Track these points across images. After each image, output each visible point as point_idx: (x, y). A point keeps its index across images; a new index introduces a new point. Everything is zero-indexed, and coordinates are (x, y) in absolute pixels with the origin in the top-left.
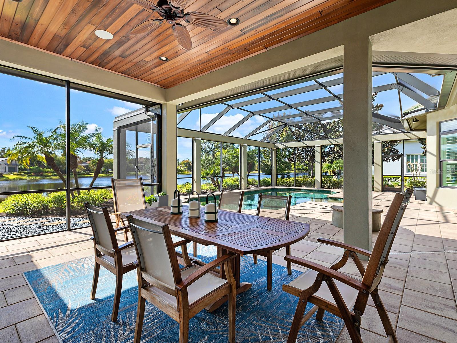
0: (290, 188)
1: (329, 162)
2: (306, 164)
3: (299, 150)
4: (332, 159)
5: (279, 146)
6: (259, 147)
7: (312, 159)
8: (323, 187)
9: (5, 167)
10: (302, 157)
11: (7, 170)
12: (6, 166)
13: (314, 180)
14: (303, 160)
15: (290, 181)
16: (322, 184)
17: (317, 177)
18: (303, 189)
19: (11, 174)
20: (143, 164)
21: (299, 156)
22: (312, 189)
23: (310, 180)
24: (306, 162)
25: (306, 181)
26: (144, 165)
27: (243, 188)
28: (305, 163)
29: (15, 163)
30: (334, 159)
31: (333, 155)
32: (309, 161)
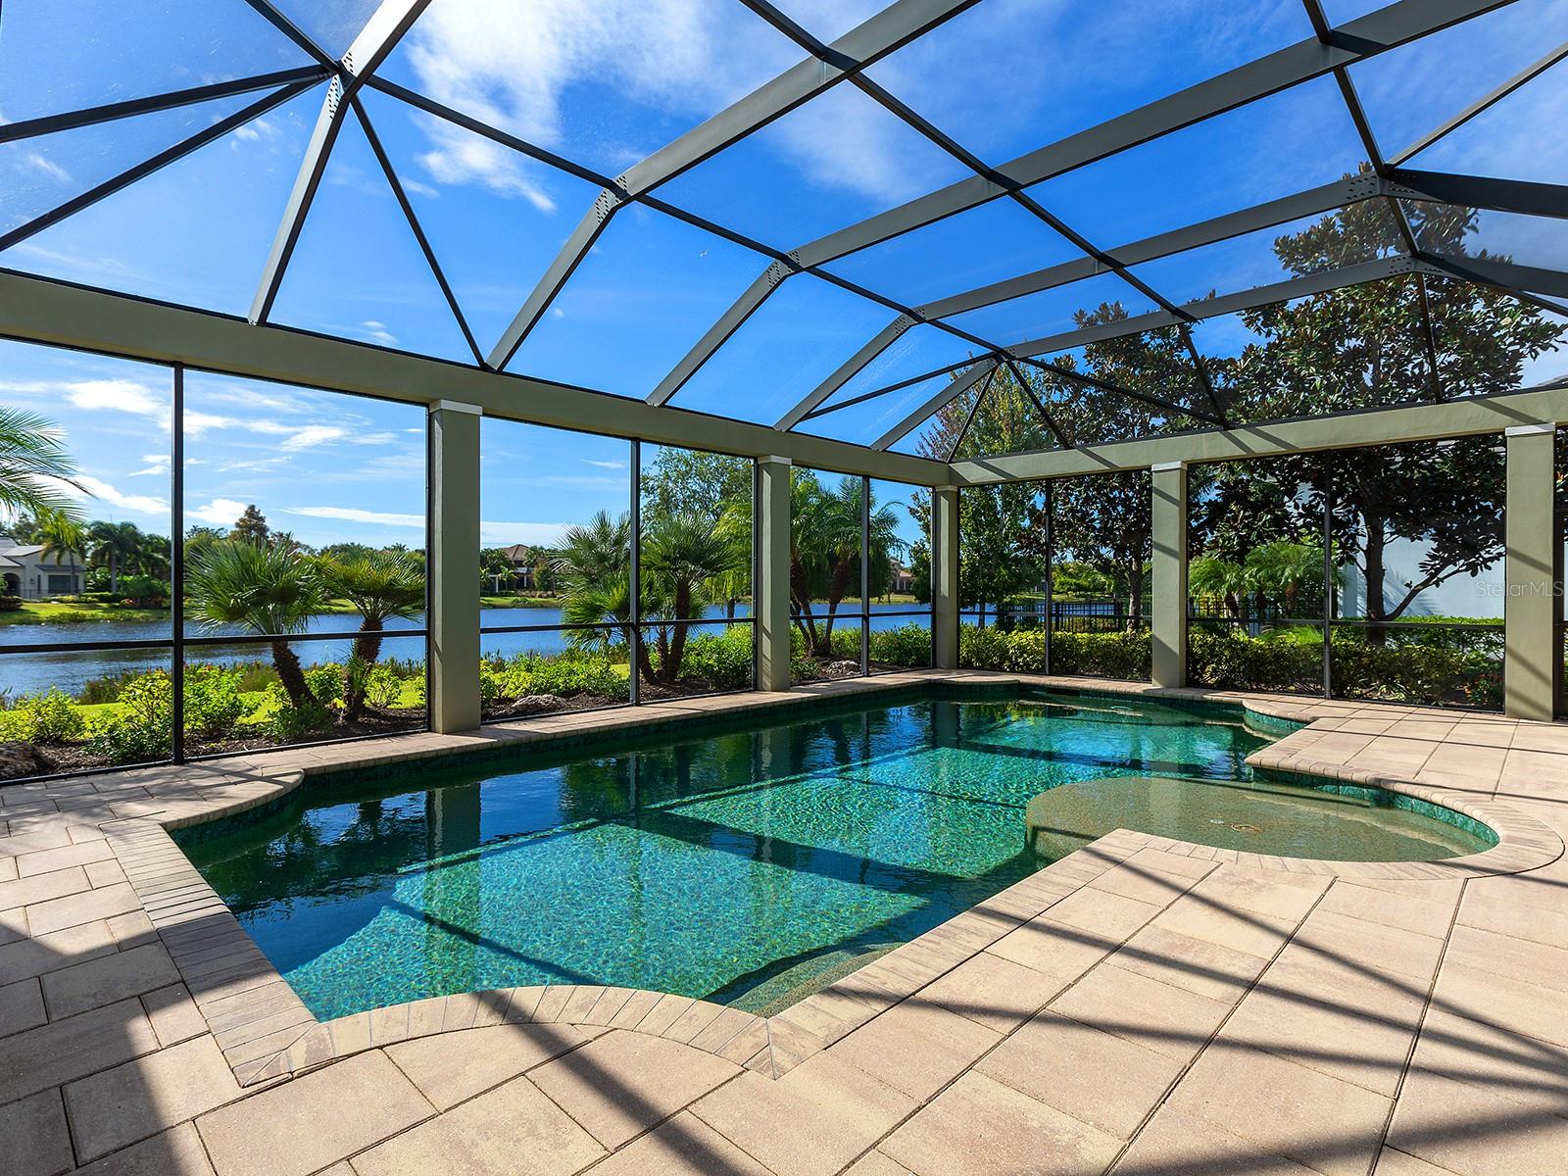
0: (1019, 685)
1: (1228, 553)
2: (1107, 561)
3: (1072, 499)
4: (1240, 537)
5: (971, 472)
6: (864, 477)
7: (1137, 537)
8: (1192, 681)
9: (39, 576)
10: (1087, 528)
11: (45, 585)
12: (41, 573)
13: (1147, 643)
14: (1091, 543)
15: (1025, 647)
16: (1187, 666)
17: (1166, 628)
18: (1087, 692)
19: (55, 600)
20: (523, 570)
21: (1070, 525)
22: (1139, 688)
23: (1125, 644)
24: (1107, 552)
25: (1107, 646)
26: (528, 572)
27: (767, 682)
28: (1099, 556)
29: (69, 563)
30: (1254, 536)
31: (1249, 517)
32: (1120, 551)
